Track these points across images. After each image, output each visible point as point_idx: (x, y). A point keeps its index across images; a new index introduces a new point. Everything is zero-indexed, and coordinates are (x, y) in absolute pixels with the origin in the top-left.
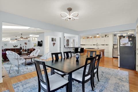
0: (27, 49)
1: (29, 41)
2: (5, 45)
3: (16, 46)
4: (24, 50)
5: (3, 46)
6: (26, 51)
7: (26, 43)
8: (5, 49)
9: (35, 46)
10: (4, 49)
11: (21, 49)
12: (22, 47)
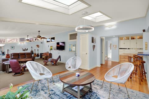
0: (39, 53)
1: (41, 43)
2: (12, 48)
3: (26, 49)
4: (35, 54)
5: (10, 49)
6: (39, 56)
7: (38, 46)
8: (13, 53)
9: (51, 49)
10: (11, 54)
11: (33, 53)
12: (33, 50)
